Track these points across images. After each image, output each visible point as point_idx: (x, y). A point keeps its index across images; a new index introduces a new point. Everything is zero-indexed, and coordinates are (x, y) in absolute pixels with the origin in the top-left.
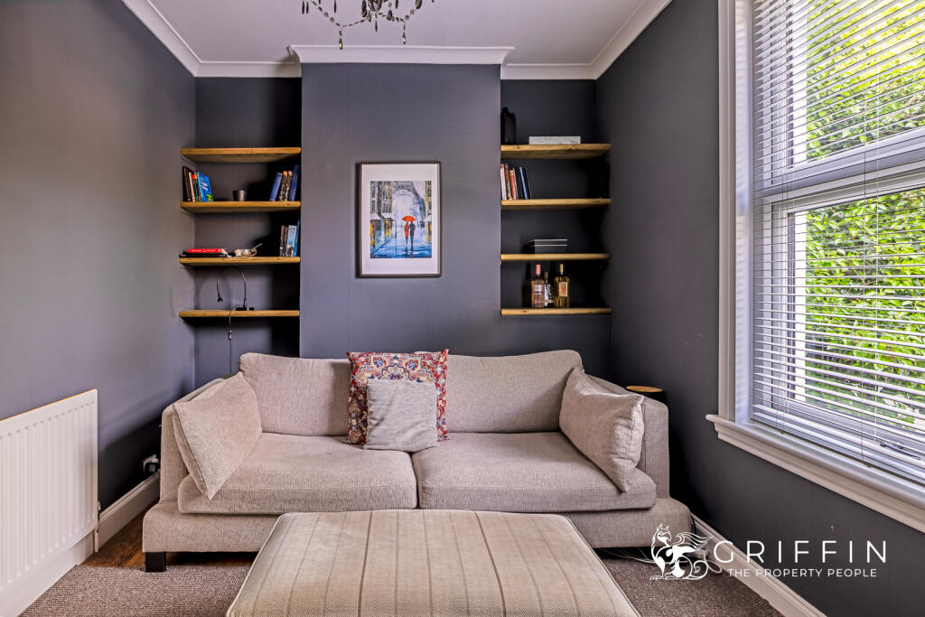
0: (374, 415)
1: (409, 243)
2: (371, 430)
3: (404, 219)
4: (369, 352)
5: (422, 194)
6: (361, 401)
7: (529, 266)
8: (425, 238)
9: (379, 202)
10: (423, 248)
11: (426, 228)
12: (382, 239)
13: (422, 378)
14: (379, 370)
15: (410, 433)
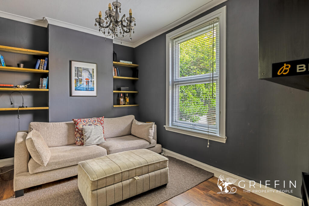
0: (86, 136)
1: (87, 87)
2: (86, 140)
3: (86, 79)
4: (80, 118)
5: (91, 72)
6: (80, 133)
7: (118, 94)
8: (92, 85)
9: (78, 73)
10: (91, 88)
11: (92, 82)
12: (79, 85)
13: (98, 125)
14: (85, 123)
15: (98, 139)
